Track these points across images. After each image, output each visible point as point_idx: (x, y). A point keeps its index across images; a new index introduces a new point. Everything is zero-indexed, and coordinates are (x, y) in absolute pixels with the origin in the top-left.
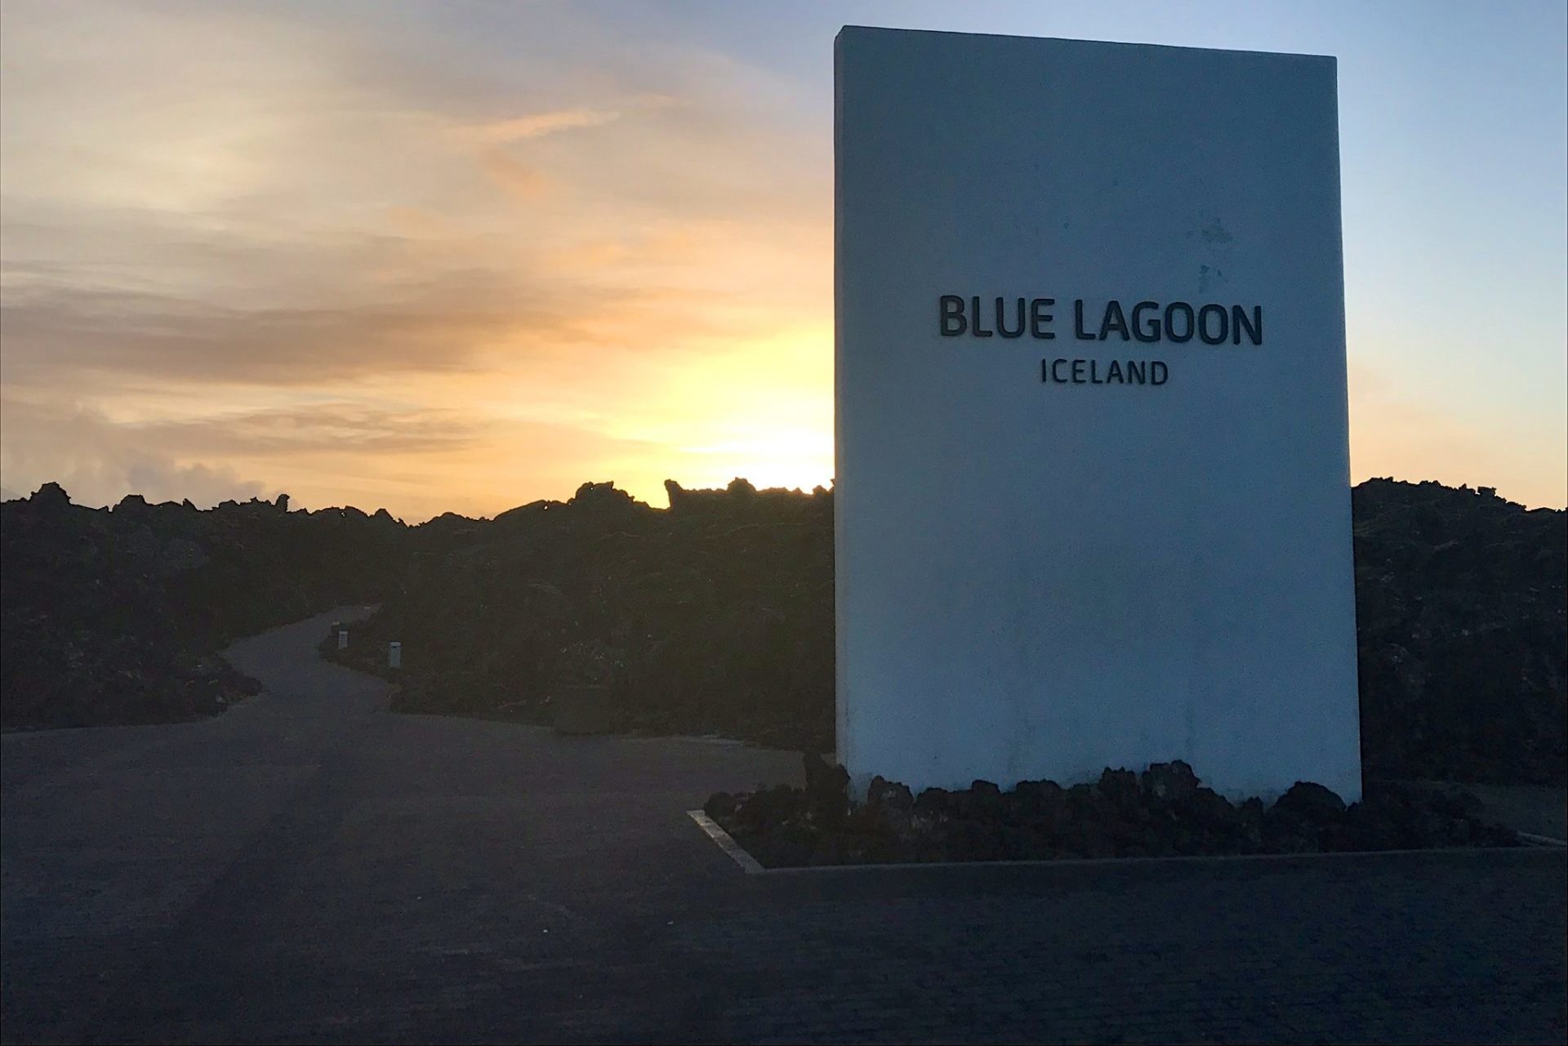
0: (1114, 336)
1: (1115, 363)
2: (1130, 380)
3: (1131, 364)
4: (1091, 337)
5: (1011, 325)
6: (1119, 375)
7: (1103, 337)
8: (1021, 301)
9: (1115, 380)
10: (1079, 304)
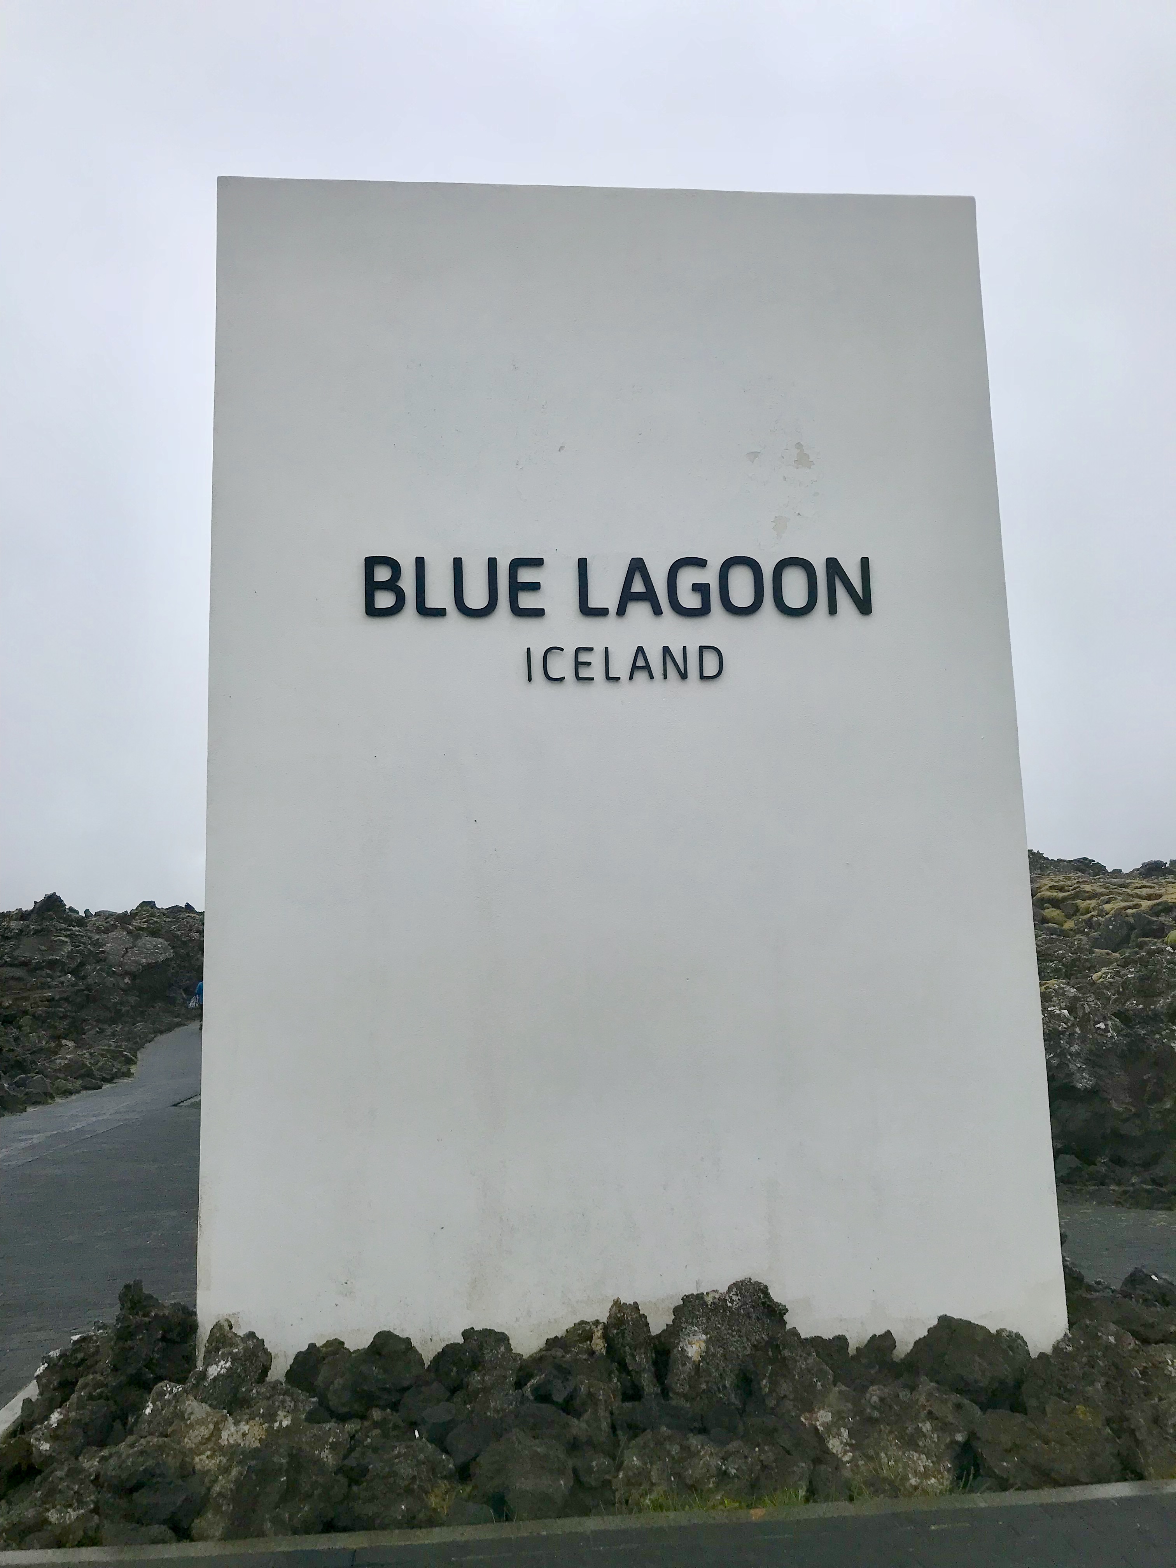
0: (639, 611)
1: (640, 650)
2: (665, 677)
3: (666, 651)
4: (602, 612)
5: (476, 598)
6: (647, 667)
7: (621, 611)
8: (492, 563)
9: (641, 677)
10: (583, 564)
